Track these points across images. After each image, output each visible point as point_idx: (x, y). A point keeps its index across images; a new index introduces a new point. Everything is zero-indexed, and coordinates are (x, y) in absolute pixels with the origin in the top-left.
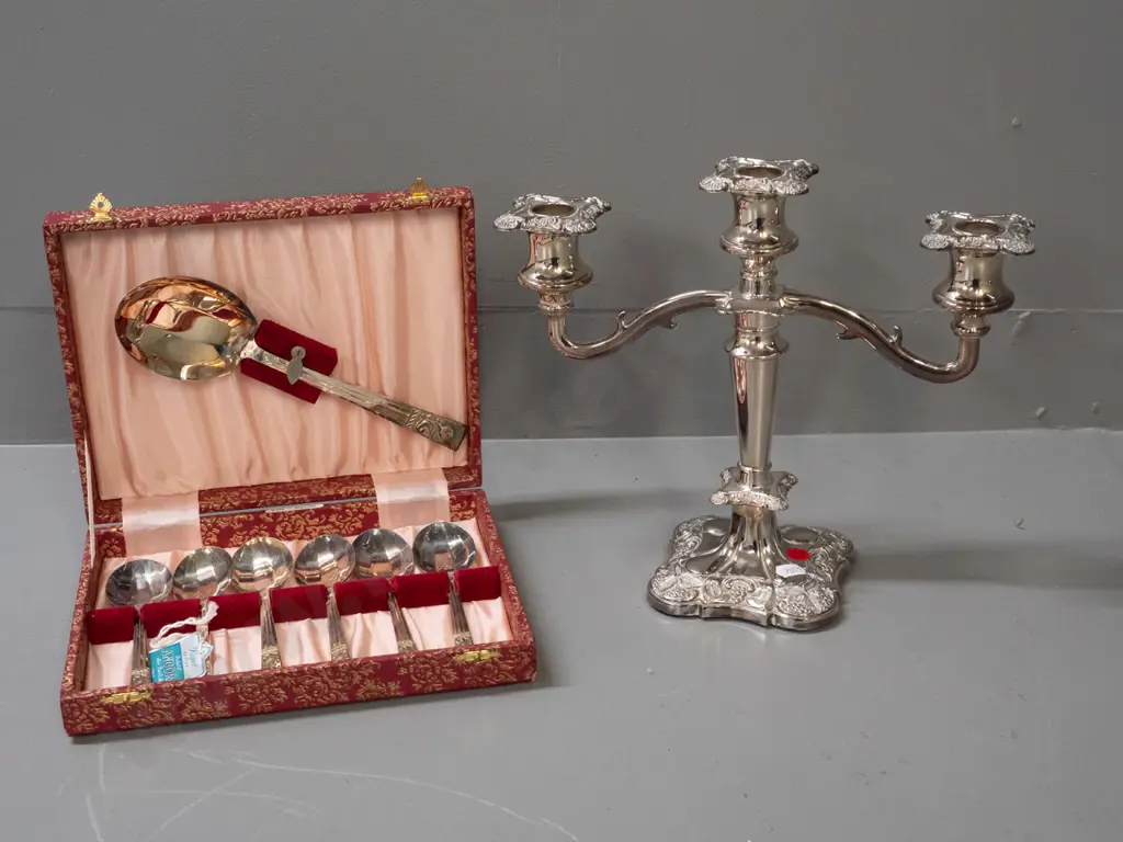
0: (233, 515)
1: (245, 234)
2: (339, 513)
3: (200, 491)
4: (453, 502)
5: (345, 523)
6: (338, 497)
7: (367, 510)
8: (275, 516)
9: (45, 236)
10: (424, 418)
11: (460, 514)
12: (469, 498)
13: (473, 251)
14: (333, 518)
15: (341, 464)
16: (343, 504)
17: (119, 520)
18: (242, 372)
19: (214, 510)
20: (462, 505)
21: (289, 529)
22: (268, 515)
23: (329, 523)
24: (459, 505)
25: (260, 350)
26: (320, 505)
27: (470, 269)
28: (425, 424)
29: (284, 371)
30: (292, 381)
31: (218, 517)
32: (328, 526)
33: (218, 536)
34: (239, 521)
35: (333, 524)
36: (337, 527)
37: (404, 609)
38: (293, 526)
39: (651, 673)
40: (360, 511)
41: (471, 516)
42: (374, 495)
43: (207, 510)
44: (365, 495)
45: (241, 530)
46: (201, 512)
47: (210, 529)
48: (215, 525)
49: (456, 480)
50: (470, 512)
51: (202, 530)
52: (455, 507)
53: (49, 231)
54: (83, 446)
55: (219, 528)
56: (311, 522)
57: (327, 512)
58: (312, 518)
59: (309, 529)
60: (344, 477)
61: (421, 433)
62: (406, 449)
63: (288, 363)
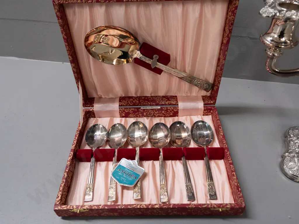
0: (130, 108)
1: (138, 7)
2: (165, 111)
3: (120, 97)
4: (205, 110)
5: (167, 114)
6: (165, 105)
7: (175, 110)
8: (144, 110)
9: (54, 5)
10: (199, 81)
11: (206, 114)
12: (211, 109)
13: (234, 21)
14: (163, 112)
15: (168, 92)
16: (166, 107)
17: (93, 106)
18: (135, 63)
19: (124, 106)
20: (208, 111)
21: (148, 114)
22: (141, 109)
23: (162, 113)
24: (206, 111)
25: (141, 55)
26: (159, 107)
27: (231, 28)
28: (199, 83)
29: (150, 63)
30: (153, 67)
31: (125, 108)
32: (161, 114)
33: (125, 114)
34: (132, 110)
35: (163, 113)
36: (165, 114)
37: (187, 161)
38: (150, 113)
39: (290, 218)
40: (173, 110)
41: (210, 115)
42: (178, 105)
43: (121, 106)
44: (175, 105)
45: (132, 113)
46: (119, 106)
47: (122, 112)
48: (124, 111)
49: (206, 102)
50: (210, 113)
51: (119, 112)
52: (205, 112)
53: (55, 3)
54: (79, 84)
55: (125, 112)
56: (155, 112)
57: (161, 109)
58: (156, 111)
59: (155, 114)
60: (168, 96)
61: (197, 86)
62: (190, 90)
63: (151, 60)
